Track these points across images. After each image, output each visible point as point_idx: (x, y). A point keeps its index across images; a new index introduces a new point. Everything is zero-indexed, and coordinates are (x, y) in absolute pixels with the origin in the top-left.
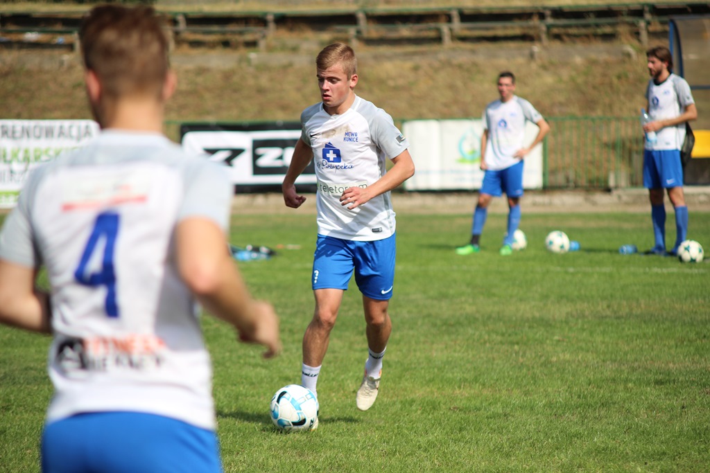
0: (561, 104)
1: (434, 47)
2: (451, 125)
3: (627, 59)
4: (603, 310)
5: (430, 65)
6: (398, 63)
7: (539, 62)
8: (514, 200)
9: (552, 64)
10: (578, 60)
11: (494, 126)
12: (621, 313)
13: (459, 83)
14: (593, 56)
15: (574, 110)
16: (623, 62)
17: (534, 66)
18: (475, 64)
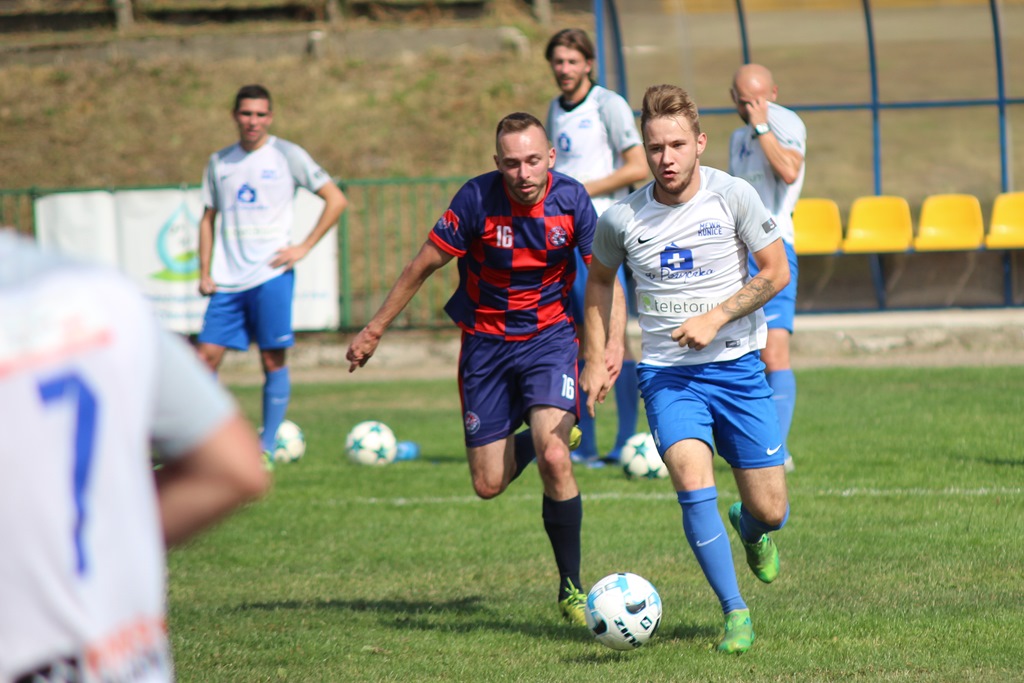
0: (374, 151)
1: (99, 35)
2: (138, 199)
3: (508, 54)
4: (467, 585)
5: (91, 74)
6: (21, 68)
7: (326, 63)
8: (275, 356)
9: (351, 66)
10: (408, 58)
11: (228, 201)
12: (503, 590)
13: (155, 111)
14: (440, 50)
15: (403, 163)
16: (502, 61)
17: (314, 71)
18: (187, 69)
